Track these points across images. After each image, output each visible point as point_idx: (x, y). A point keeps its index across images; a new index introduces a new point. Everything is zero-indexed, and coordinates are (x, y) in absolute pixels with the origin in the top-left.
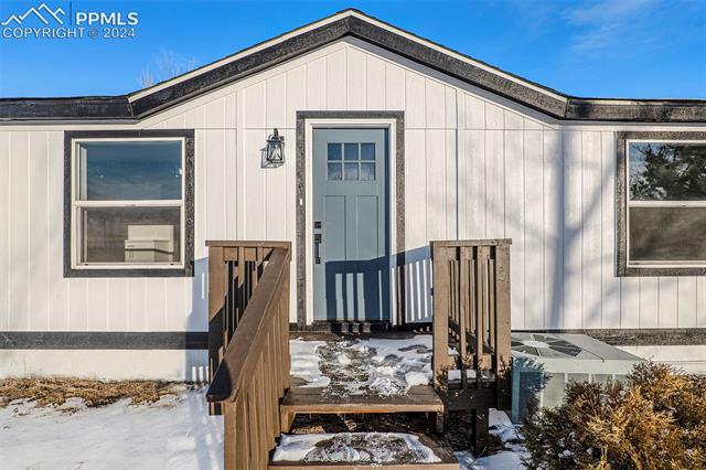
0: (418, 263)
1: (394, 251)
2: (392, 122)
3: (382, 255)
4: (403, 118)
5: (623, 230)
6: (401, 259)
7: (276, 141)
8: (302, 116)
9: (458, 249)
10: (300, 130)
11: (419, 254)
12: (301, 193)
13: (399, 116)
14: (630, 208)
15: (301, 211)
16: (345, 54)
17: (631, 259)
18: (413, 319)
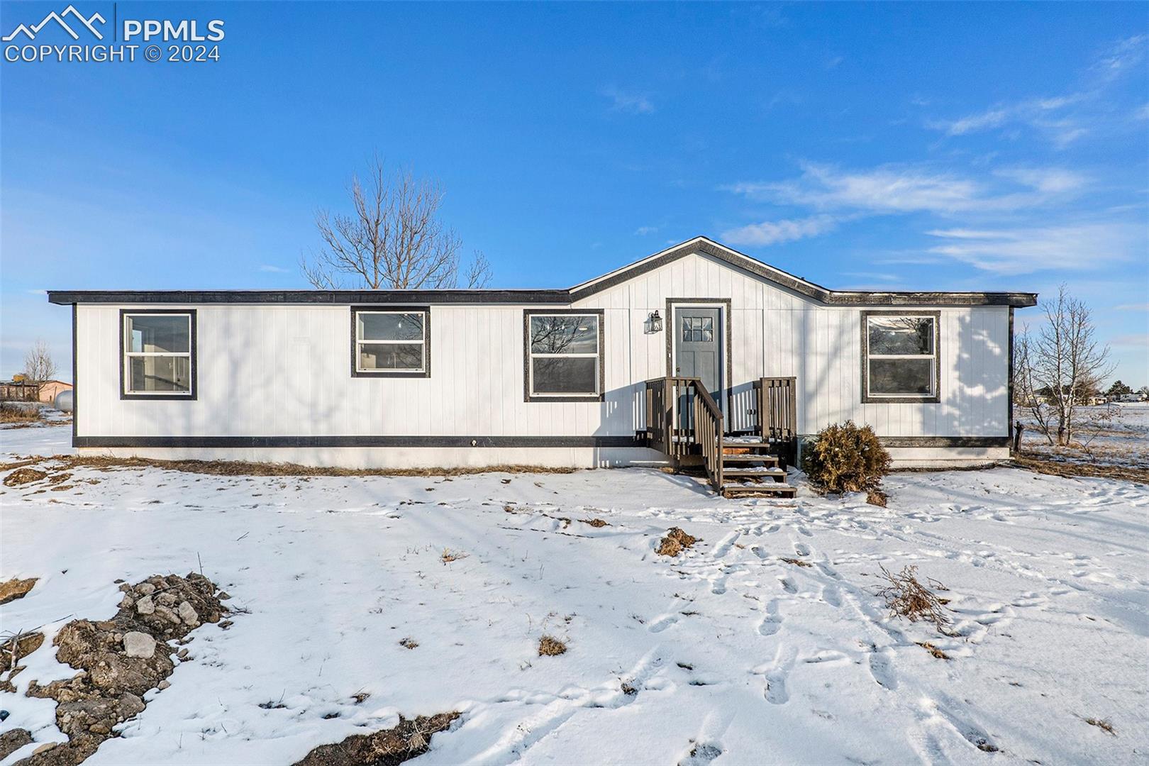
0: (743, 394)
1: (725, 387)
2: (724, 305)
3: (717, 390)
4: (730, 302)
5: (865, 374)
6: (730, 392)
7: (655, 317)
8: (669, 301)
9: (773, 381)
10: (669, 311)
11: (743, 388)
12: (669, 350)
13: (728, 301)
14: (871, 360)
15: (669, 360)
16: (694, 262)
17: (871, 392)
18: (740, 428)
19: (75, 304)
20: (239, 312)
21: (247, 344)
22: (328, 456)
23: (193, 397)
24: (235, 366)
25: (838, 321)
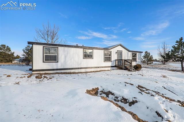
8: (117, 51)
12: (117, 56)
19: (32, 45)
20: (66, 48)
21: (68, 53)
22: (80, 71)
23: (58, 62)
24: (65, 57)
25: (130, 53)
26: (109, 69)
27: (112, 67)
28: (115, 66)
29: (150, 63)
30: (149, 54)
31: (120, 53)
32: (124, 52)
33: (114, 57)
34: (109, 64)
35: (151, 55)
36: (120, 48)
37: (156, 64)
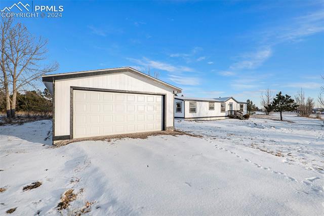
23: (196, 112)
24: (200, 109)
25: (239, 105)
26: (224, 118)
27: (225, 116)
28: (228, 116)
29: (252, 114)
30: (252, 103)
31: (231, 105)
32: (234, 103)
33: (227, 108)
34: (224, 114)
35: (253, 104)
36: (231, 101)
37: (258, 114)
